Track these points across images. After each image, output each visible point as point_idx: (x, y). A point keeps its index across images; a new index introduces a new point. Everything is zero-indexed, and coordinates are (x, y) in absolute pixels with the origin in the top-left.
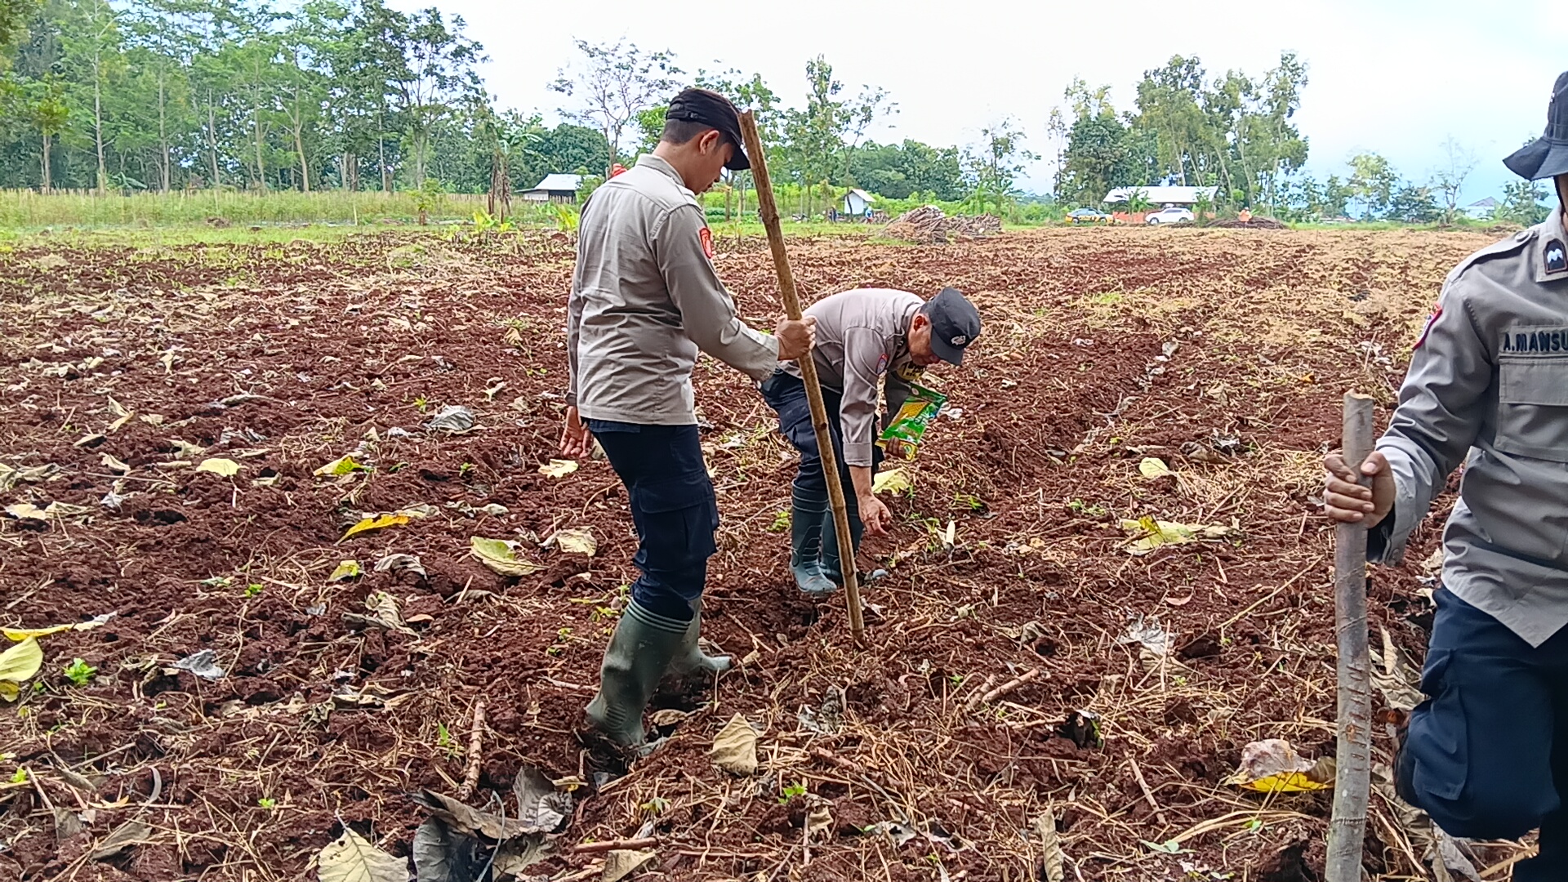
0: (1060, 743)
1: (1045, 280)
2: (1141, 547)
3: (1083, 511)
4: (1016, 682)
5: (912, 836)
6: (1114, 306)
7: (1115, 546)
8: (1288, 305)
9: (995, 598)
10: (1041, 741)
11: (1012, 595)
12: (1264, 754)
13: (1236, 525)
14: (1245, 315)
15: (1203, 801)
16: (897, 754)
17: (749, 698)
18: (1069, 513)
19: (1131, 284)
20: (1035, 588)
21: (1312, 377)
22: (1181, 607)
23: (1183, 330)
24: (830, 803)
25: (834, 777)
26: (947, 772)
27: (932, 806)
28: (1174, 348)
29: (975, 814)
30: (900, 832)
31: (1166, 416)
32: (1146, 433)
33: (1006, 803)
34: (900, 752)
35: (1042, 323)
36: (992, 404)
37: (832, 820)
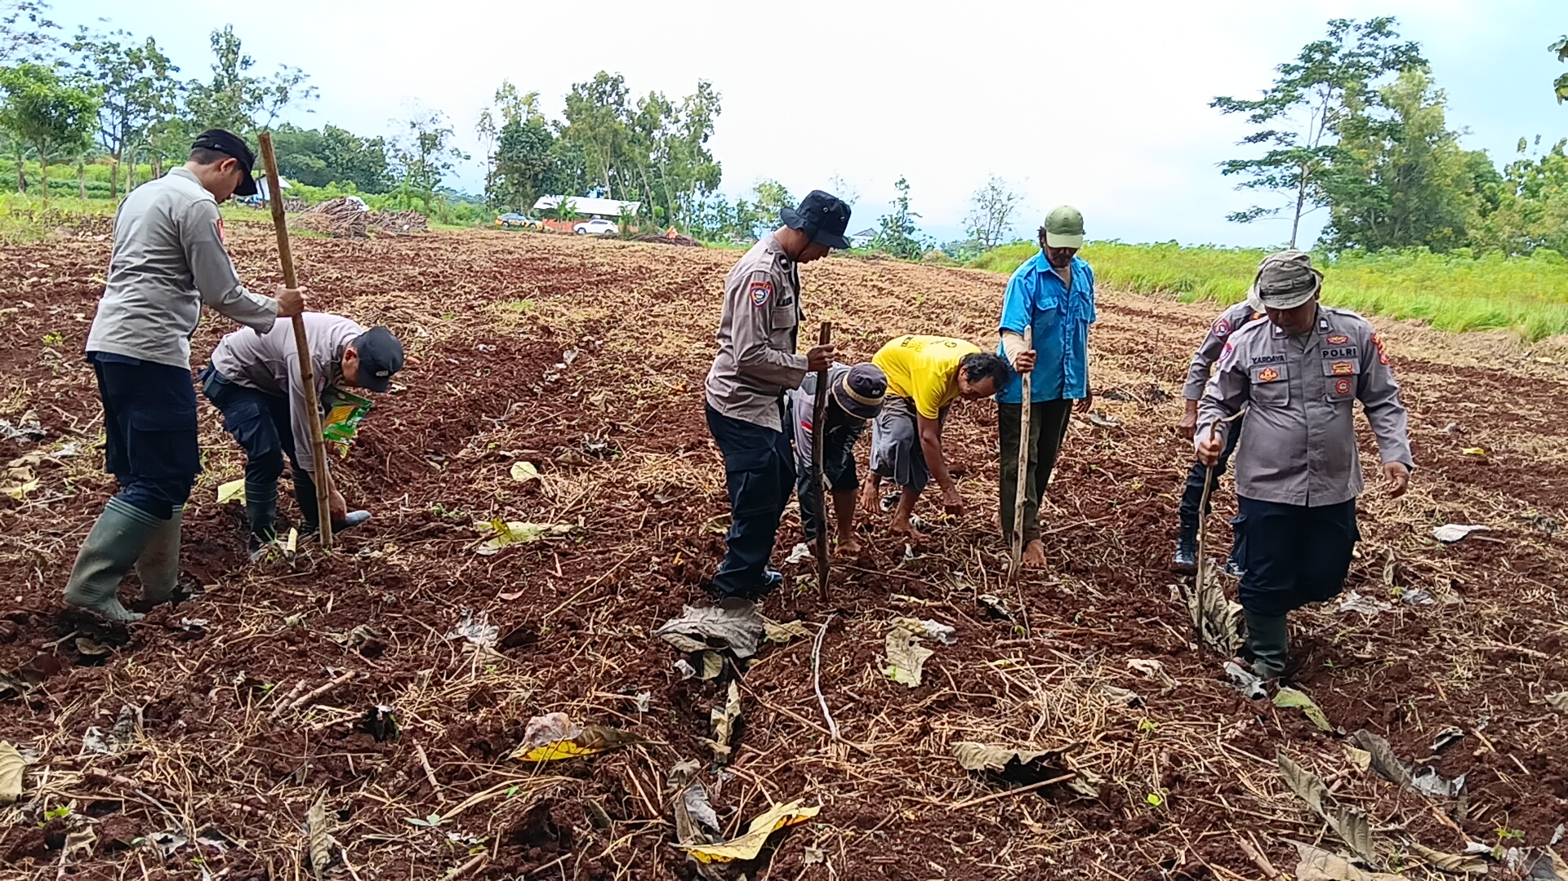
0: (358, 740)
1: (461, 283)
2: (489, 548)
3: (444, 515)
4: (330, 685)
5: (182, 843)
6: (523, 313)
7: (465, 548)
8: (682, 319)
9: (329, 605)
10: (340, 739)
11: (348, 601)
12: (544, 727)
13: (581, 524)
14: (643, 326)
15: (483, 777)
16: (179, 766)
17: (29, 725)
18: (427, 517)
19: (545, 292)
20: (372, 592)
21: (684, 387)
22: (514, 601)
23: (585, 339)
24: (95, 820)
25: (107, 795)
26: (234, 778)
27: (210, 812)
28: (573, 356)
29: (256, 815)
30: (171, 841)
31: (547, 422)
32: (524, 438)
33: (290, 800)
34: (182, 764)
35: (448, 328)
36: (376, 409)
37: (95, 838)
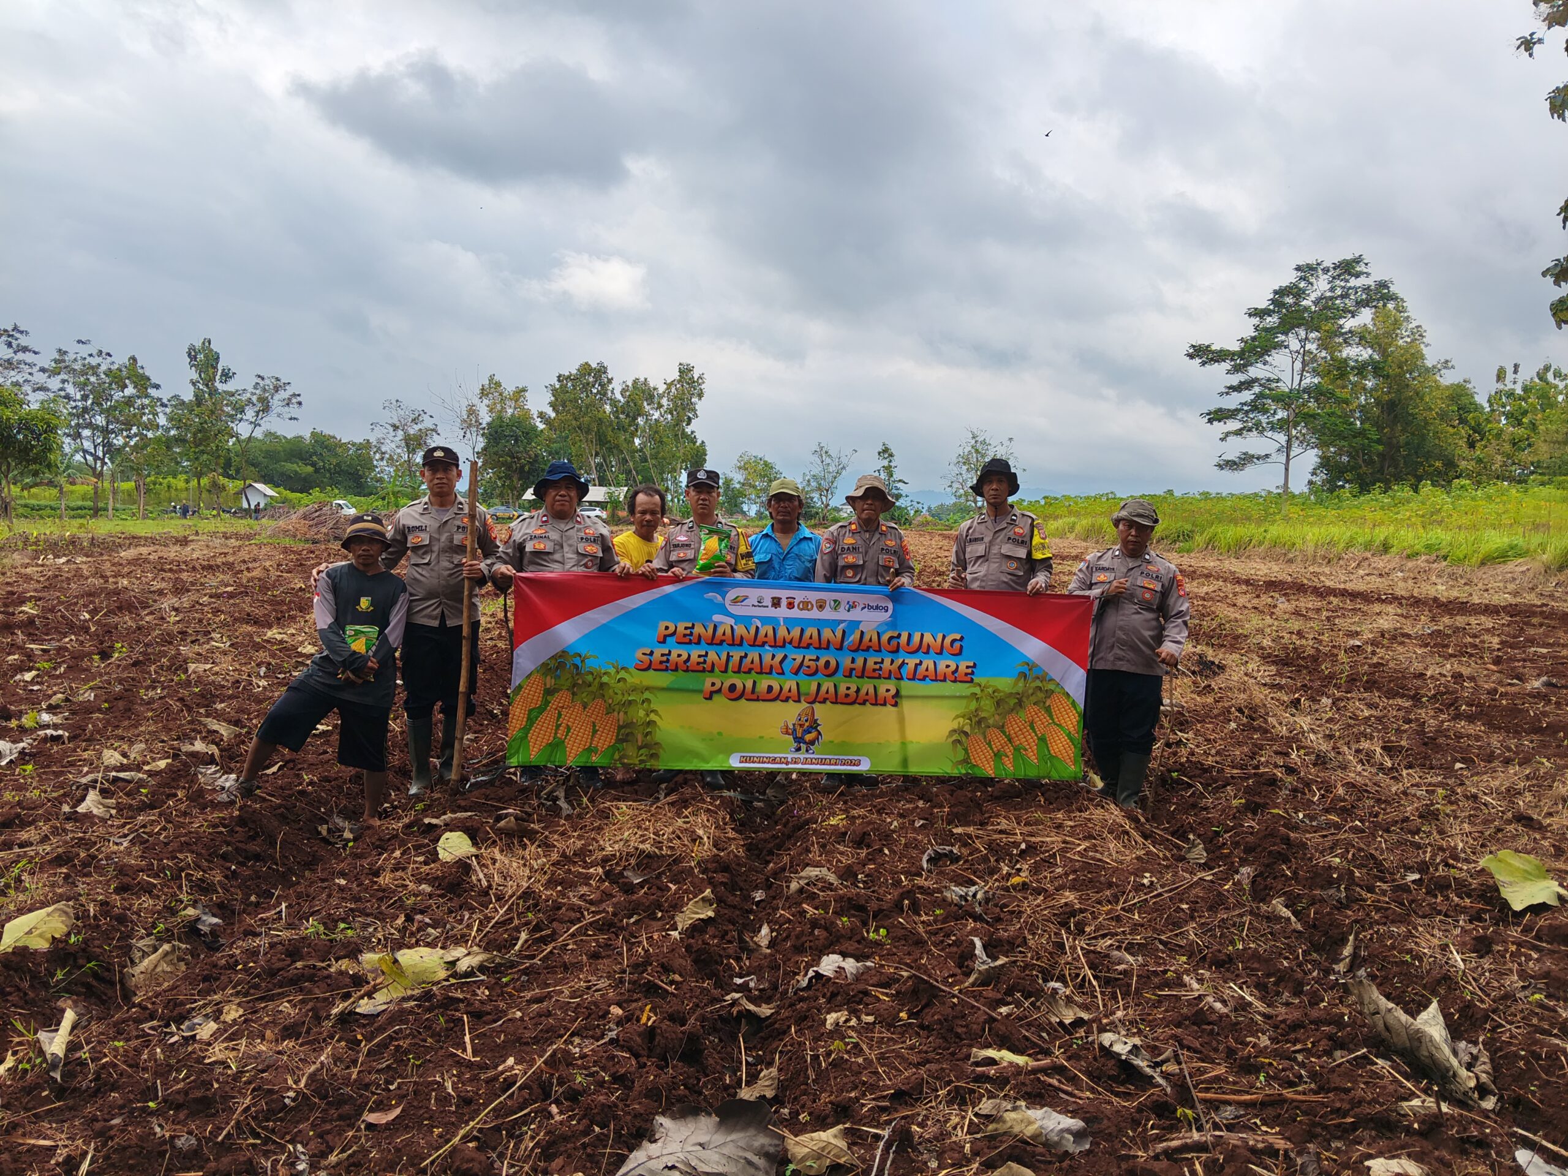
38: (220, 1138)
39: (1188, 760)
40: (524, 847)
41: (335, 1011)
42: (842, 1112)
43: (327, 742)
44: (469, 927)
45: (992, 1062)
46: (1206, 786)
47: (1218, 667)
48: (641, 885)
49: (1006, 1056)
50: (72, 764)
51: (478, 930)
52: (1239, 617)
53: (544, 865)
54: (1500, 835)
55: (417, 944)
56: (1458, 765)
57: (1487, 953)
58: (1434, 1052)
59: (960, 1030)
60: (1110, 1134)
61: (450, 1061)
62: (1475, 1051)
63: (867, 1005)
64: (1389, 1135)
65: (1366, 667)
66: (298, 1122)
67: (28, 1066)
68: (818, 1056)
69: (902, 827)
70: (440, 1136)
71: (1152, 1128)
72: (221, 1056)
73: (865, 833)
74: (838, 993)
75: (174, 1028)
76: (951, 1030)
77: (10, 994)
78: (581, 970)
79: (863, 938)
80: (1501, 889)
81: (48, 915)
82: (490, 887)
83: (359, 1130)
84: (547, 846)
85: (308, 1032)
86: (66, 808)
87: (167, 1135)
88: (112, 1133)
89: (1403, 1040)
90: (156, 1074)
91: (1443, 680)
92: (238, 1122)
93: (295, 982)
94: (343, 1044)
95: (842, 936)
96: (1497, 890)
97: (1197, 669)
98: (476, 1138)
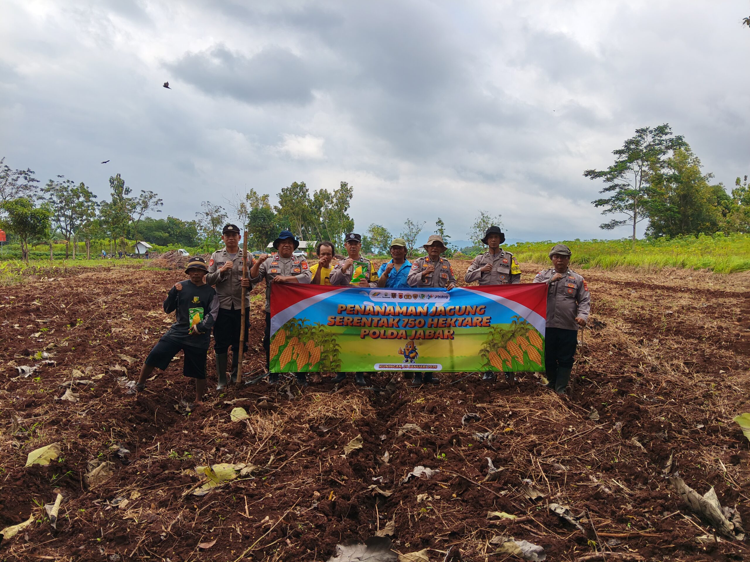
22: (209, 549)
38: (131, 555)
39: (590, 370)
40: (272, 415)
41: (184, 494)
42: (426, 542)
43: (178, 365)
44: (246, 453)
45: (497, 518)
46: (598, 383)
47: (603, 324)
48: (327, 433)
49: (504, 515)
50: (59, 376)
51: (251, 455)
52: (613, 300)
53: (281, 423)
54: (742, 406)
55: (222, 462)
56: (721, 371)
57: (737, 463)
58: (713, 512)
59: (482, 502)
60: (556, 553)
61: (238, 518)
62: (733, 512)
63: (437, 490)
64: (691, 553)
65: (675, 324)
66: (167, 548)
67: (40, 521)
68: (413, 515)
69: (452, 404)
70: (234, 554)
71: (576, 550)
72: (130, 516)
73: (434, 407)
74: (422, 485)
75: (108, 502)
76: (477, 502)
77: (31, 486)
78: (300, 474)
79: (434, 458)
80: (744, 432)
81: (49, 449)
82: (255, 434)
83: (196, 551)
84: (282, 414)
85: (171, 504)
86: (56, 398)
87: (106, 554)
88: (80, 553)
89: (697, 506)
90: (101, 525)
91: (713, 330)
92: (139, 548)
93: (165, 480)
94: (188, 510)
95: (424, 457)
96: (742, 433)
97: (593, 326)
98: (251, 555)
